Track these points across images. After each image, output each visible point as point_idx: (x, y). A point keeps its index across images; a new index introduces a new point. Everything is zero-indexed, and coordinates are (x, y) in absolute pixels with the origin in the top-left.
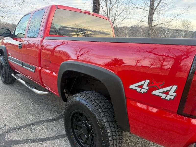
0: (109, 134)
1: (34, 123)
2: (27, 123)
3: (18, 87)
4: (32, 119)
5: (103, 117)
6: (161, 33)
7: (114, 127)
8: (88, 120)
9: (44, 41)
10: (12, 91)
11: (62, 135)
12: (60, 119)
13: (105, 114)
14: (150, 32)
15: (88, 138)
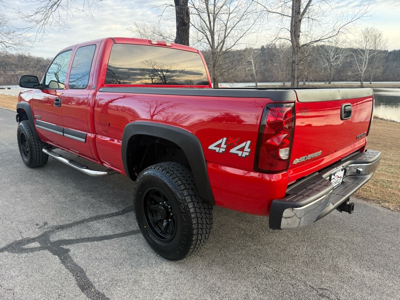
0: (192, 210)
1: (88, 219)
2: (78, 219)
3: (54, 172)
4: (85, 214)
5: (186, 196)
6: (322, 59)
7: (198, 203)
8: (166, 200)
9: (98, 93)
10: (44, 178)
11: (132, 231)
12: (128, 212)
13: (186, 187)
14: (296, 59)
15: (168, 225)
